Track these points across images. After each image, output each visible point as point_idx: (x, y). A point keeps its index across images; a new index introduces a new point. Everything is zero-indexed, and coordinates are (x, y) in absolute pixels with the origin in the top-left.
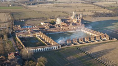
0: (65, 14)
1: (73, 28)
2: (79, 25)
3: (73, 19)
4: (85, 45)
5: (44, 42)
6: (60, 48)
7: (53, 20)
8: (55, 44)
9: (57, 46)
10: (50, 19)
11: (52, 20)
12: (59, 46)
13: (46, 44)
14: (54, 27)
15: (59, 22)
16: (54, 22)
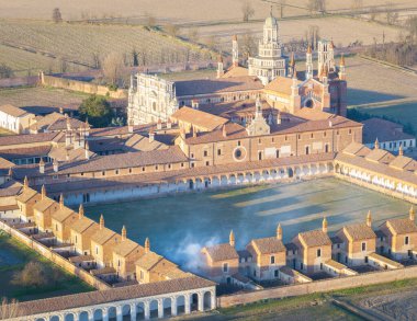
0: (170, 42)
1: (269, 152)
2: (320, 127)
3: (264, 80)
4: (393, 284)
5: (70, 268)
6: (206, 305)
7: (87, 88)
8: (171, 274)
9: (187, 294)
10: (58, 83)
11: (77, 87)
12: (200, 292)
13: (90, 279)
14: (118, 147)
15: (150, 102)
16: (106, 104)
